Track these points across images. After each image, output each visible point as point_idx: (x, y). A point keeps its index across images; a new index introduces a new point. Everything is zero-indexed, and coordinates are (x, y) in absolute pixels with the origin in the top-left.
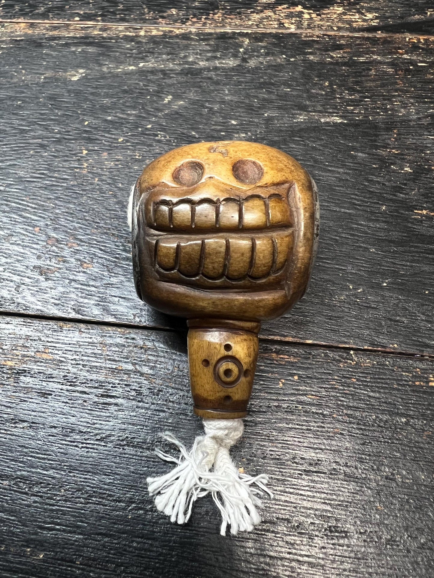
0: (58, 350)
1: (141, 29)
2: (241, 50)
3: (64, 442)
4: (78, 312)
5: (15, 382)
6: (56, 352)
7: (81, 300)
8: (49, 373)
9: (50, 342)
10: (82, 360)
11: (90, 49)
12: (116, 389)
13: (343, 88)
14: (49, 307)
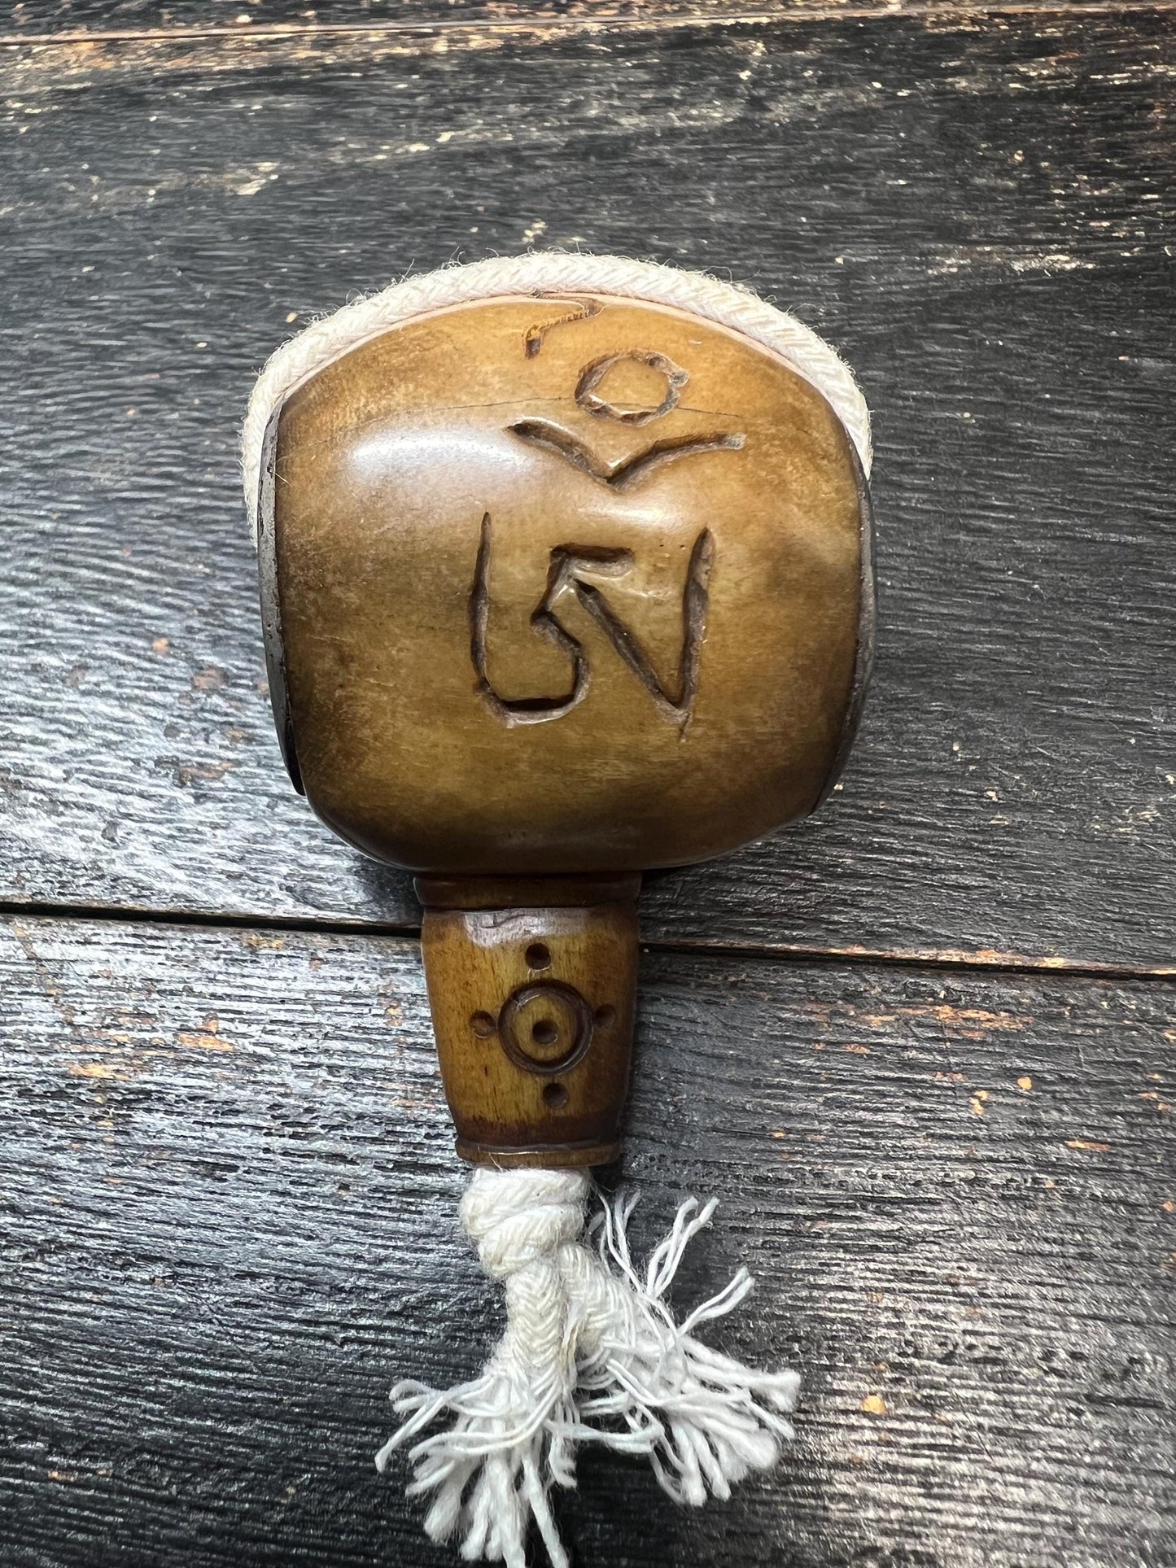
0: (249, 1023)
1: (436, 34)
2: (745, 75)
3: (286, 1326)
4: (302, 898)
5: (117, 1132)
6: (243, 1028)
7: (311, 859)
8: (224, 1096)
9: (220, 998)
10: (327, 1051)
11: (289, 103)
12: (440, 1142)
13: (1070, 167)
14: (213, 885)
